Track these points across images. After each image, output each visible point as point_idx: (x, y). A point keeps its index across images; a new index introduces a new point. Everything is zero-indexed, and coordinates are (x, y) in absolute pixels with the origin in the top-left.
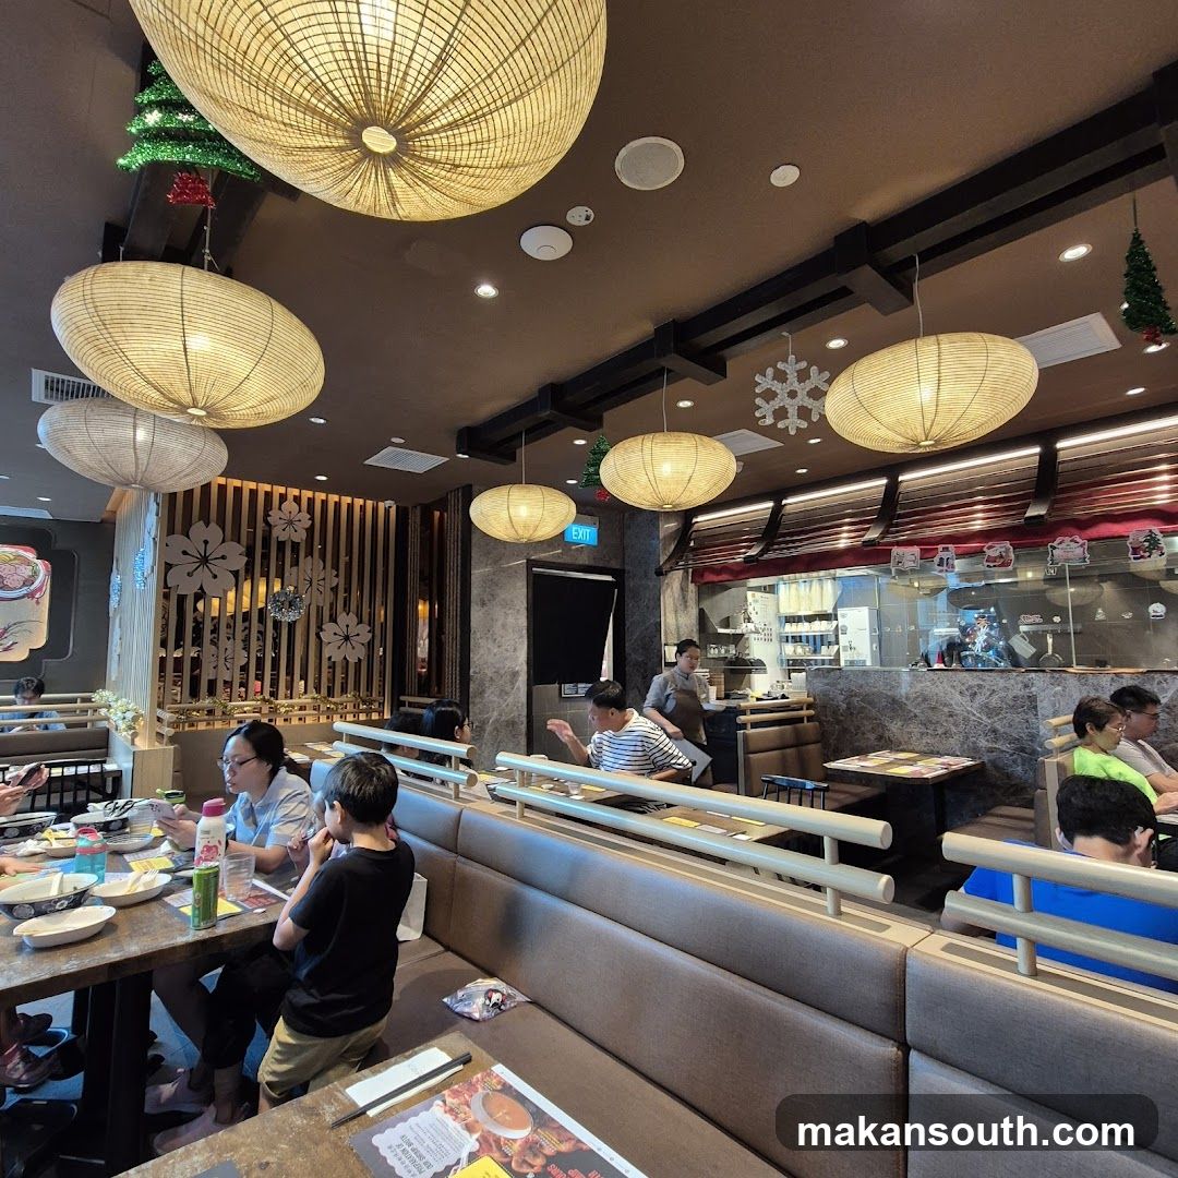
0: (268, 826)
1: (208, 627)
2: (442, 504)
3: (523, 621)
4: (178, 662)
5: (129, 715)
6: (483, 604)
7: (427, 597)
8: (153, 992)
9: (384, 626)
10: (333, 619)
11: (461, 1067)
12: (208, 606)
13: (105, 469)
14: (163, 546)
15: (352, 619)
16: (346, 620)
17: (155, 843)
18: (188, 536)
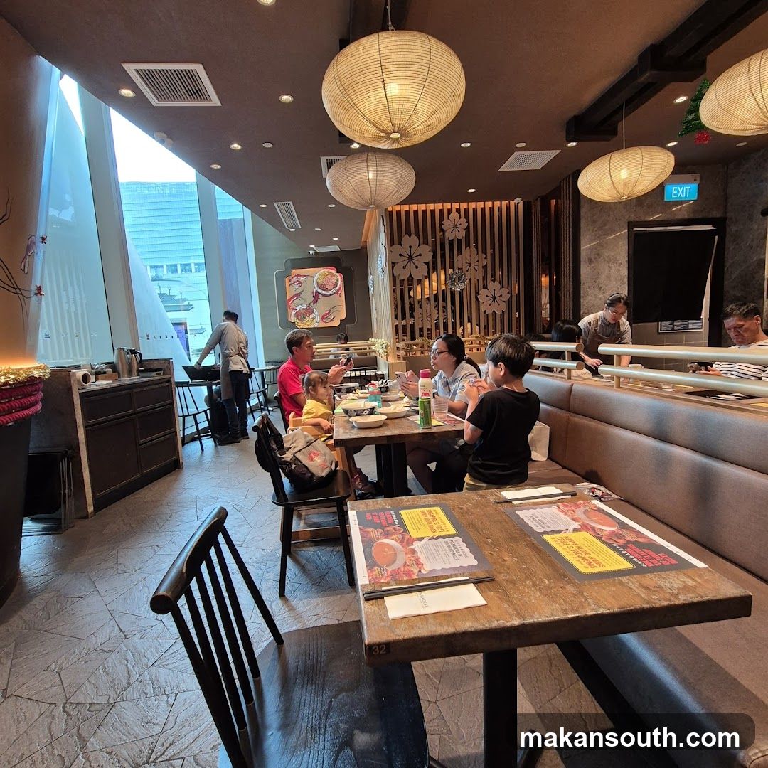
0: (455, 391)
1: (416, 305)
2: (556, 193)
3: (625, 272)
4: (404, 327)
5: (384, 346)
6: (590, 261)
7: (548, 272)
8: (408, 467)
9: (518, 296)
10: (485, 287)
11: (570, 496)
12: (415, 292)
13: (357, 198)
14: (390, 253)
15: (497, 285)
16: (494, 286)
17: (401, 399)
18: (401, 245)
